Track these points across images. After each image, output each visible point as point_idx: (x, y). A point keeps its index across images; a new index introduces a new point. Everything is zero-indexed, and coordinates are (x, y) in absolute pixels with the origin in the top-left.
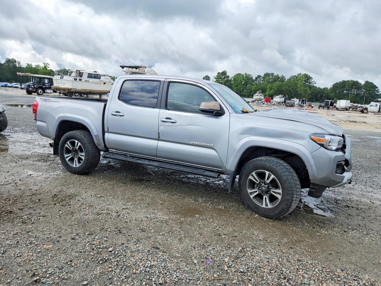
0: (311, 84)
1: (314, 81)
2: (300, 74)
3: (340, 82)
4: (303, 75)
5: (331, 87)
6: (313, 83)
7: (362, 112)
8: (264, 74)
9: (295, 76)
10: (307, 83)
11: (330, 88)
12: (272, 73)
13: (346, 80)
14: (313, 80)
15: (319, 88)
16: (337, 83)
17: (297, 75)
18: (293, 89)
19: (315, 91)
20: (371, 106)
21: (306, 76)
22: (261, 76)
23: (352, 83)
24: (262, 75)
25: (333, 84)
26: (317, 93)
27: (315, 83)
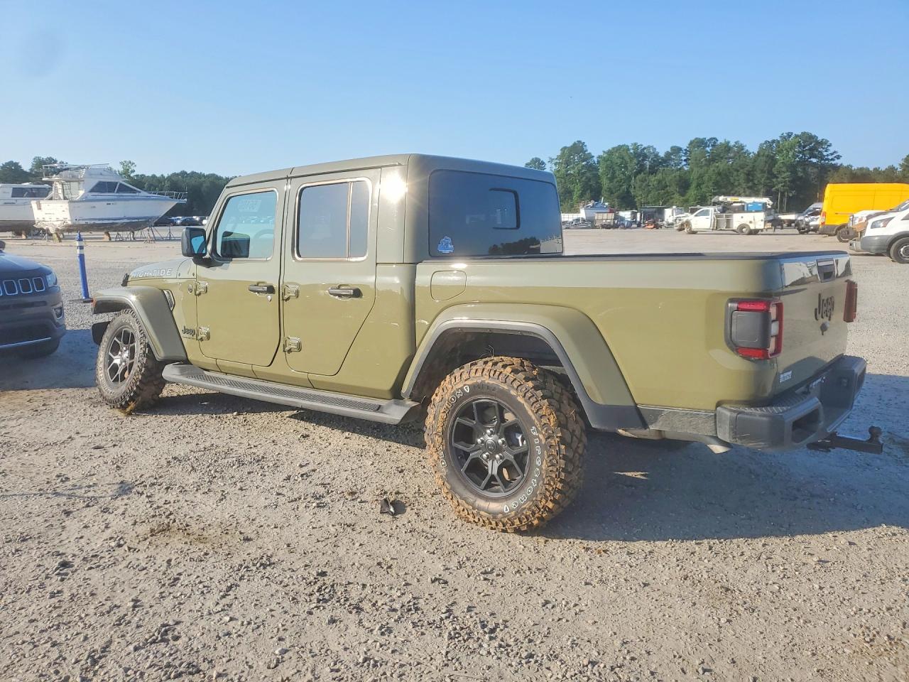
1: (835, 152)
2: (789, 135)
4: (797, 136)
8: (689, 142)
9: (773, 141)
12: (711, 139)
14: (831, 150)
22: (680, 149)
24: (684, 145)
27: (838, 157)
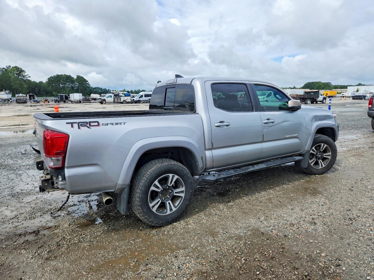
0: (25, 77)
3: (54, 76)
5: (47, 81)
6: (27, 76)
7: (102, 103)
10: (20, 76)
11: (45, 82)
13: (60, 74)
15: (34, 82)
16: (51, 77)
17: (5, 68)
18: (6, 83)
19: (31, 86)
20: (107, 97)
21: (16, 68)
23: (66, 77)
25: (48, 78)
26: (34, 87)
